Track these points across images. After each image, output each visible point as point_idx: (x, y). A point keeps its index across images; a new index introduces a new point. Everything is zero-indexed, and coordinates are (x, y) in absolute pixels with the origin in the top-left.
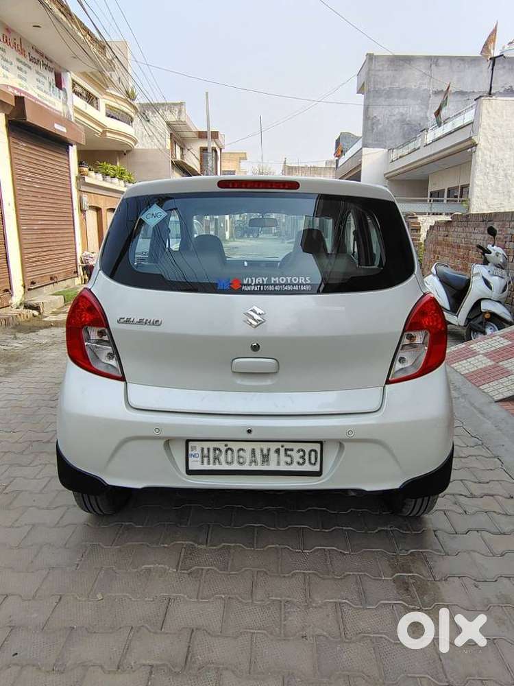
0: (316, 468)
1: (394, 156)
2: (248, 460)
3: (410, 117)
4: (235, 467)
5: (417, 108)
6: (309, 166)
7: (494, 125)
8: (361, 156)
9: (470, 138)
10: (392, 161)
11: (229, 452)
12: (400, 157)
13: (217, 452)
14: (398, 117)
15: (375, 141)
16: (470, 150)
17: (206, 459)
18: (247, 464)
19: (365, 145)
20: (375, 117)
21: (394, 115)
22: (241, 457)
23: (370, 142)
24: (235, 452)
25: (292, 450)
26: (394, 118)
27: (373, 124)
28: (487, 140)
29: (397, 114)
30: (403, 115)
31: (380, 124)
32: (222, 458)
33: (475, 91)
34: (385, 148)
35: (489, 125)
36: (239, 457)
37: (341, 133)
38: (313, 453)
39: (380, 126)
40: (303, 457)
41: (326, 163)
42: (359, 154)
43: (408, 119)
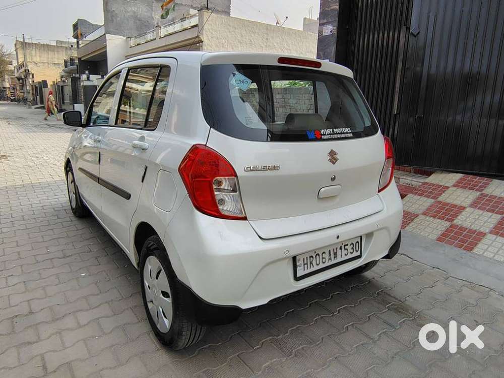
0: (358, 254)
1: (132, 42)
2: (327, 259)
3: (140, 15)
4: (322, 266)
5: (145, 10)
6: (42, 43)
7: (212, 29)
8: (105, 41)
9: (198, 37)
10: (131, 47)
11: (317, 256)
12: (138, 45)
13: (311, 258)
14: (131, 14)
15: (115, 29)
16: (198, 45)
17: (306, 266)
18: (326, 262)
19: (107, 32)
20: (113, 11)
21: (128, 12)
22: (324, 258)
23: (112, 30)
24: (321, 255)
25: (347, 245)
26: (129, 14)
27: (113, 16)
28: (208, 39)
29: (131, 11)
30: (134, 12)
31: (118, 17)
32: (314, 263)
33: (183, 3)
34: (124, 36)
35: (209, 29)
36: (323, 258)
37: (79, 20)
38: (357, 244)
39: (119, 19)
40: (353, 248)
41: (57, 42)
42: (103, 38)
43: (139, 16)
